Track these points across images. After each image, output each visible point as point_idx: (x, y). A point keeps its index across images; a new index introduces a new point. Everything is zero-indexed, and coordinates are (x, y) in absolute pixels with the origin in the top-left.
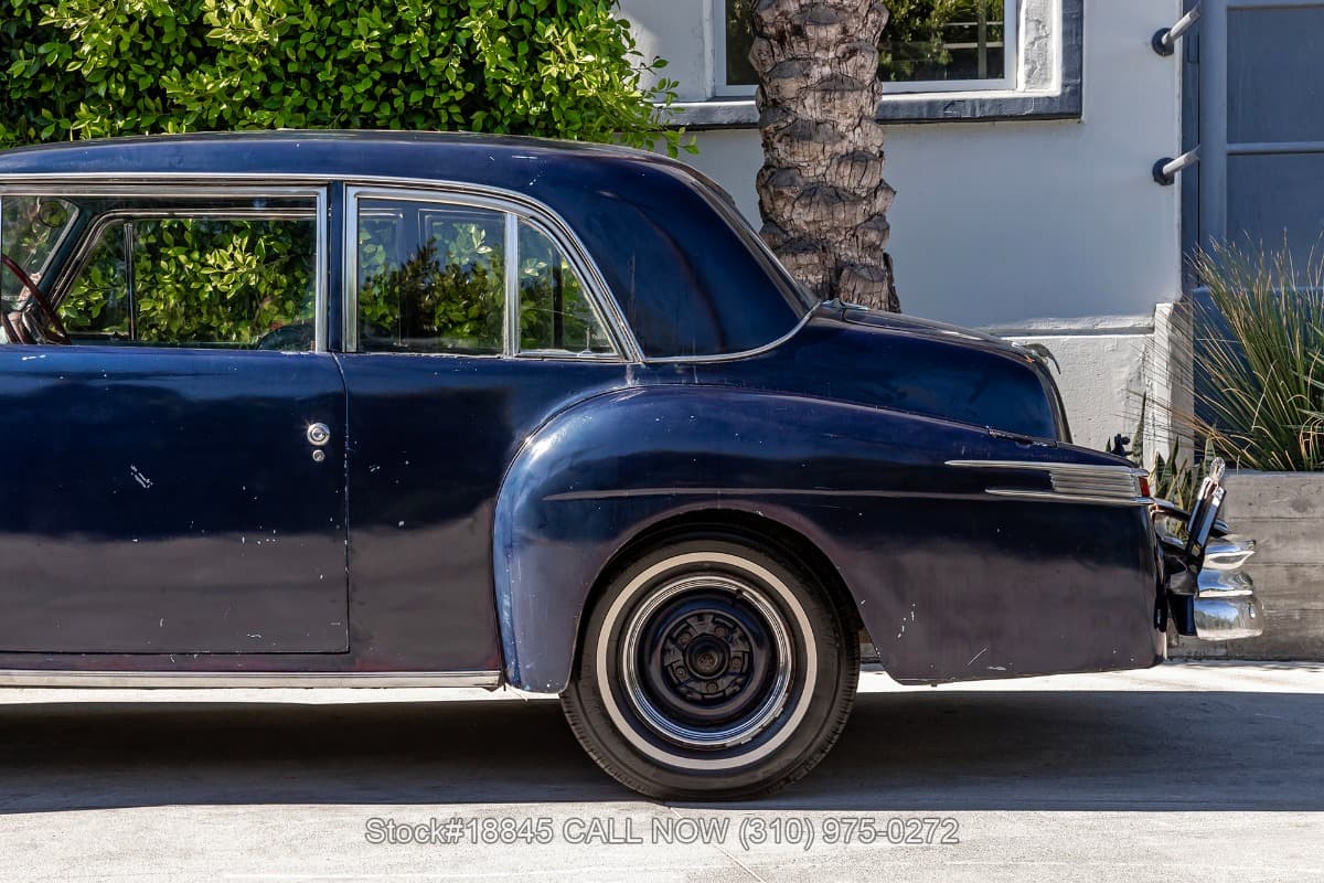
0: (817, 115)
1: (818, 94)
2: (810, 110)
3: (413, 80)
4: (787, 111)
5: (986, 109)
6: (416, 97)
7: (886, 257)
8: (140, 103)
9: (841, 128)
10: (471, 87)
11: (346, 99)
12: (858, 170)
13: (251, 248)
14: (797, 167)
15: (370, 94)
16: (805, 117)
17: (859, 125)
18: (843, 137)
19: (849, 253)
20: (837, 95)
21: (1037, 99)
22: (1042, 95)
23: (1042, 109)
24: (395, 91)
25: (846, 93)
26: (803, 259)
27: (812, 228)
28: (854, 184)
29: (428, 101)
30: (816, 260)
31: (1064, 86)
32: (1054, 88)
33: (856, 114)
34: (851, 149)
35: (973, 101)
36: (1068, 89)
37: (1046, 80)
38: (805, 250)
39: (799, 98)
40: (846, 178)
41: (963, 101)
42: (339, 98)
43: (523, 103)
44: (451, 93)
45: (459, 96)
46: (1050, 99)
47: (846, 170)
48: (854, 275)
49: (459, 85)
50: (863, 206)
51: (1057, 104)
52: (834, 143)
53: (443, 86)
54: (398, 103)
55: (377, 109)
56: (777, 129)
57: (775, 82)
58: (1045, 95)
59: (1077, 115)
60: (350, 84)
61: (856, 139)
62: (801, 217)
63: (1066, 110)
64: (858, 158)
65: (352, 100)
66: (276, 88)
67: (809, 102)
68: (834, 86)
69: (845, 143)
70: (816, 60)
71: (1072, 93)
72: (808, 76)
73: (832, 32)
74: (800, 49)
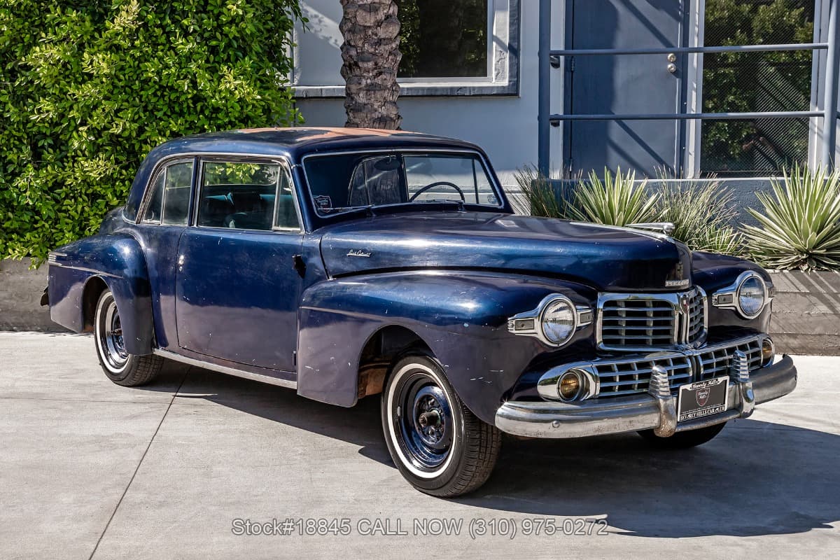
0: (364, 101)
1: (365, 92)
2: (362, 98)
3: (172, 89)
4: (352, 99)
5: (476, 90)
6: (173, 96)
9: (376, 107)
10: (194, 92)
11: (144, 97)
13: (108, 159)
15: (155, 94)
16: (360, 102)
17: (384, 105)
18: (376, 111)
20: (372, 92)
21: (498, 87)
22: (500, 85)
23: (500, 92)
24: (165, 93)
25: (377, 92)
29: (178, 98)
31: (510, 81)
32: (505, 83)
33: (382, 100)
34: (380, 116)
35: (470, 88)
36: (511, 83)
37: (502, 78)
39: (357, 93)
41: (465, 87)
42: (141, 96)
45: (190, 96)
46: (504, 87)
49: (190, 91)
51: (506, 89)
52: (372, 113)
54: (166, 99)
55: (158, 101)
58: (501, 85)
59: (517, 94)
60: (147, 90)
61: (383, 111)
63: (512, 92)
64: (383, 119)
65: (147, 97)
67: (361, 95)
68: (372, 88)
69: (377, 113)
70: (364, 77)
71: (513, 85)
72: (360, 84)
73: (371, 64)
74: (357, 72)
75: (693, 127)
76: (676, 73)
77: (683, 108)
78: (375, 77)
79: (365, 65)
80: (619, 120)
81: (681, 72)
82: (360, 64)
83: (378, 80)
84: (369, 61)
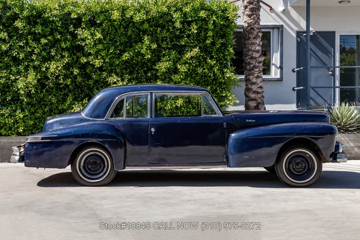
0: (255, 81)
2: (254, 80)
4: (251, 80)
7: (263, 102)
8: (166, 79)
10: (214, 77)
12: (261, 89)
14: (252, 89)
18: (259, 84)
19: (259, 101)
23: (277, 80)
26: (253, 102)
27: (254, 97)
28: (260, 91)
30: (255, 102)
31: (280, 76)
32: (278, 76)
33: (261, 81)
37: (277, 75)
38: (254, 101)
39: (253, 79)
40: (259, 90)
43: (221, 80)
44: (211, 78)
46: (278, 78)
47: (259, 89)
48: (261, 104)
50: (261, 94)
53: (210, 77)
56: (249, 83)
57: (249, 76)
61: (260, 85)
62: (253, 96)
63: (281, 80)
64: (261, 87)
66: (186, 77)
67: (254, 79)
68: (258, 77)
70: (255, 73)
71: (281, 78)
72: (254, 76)
73: (258, 69)
74: (253, 72)
75: (337, 90)
76: (332, 75)
77: (334, 85)
78: (258, 73)
79: (256, 70)
80: (313, 88)
81: (334, 74)
82: (255, 69)
83: (259, 75)
84: (257, 68)
